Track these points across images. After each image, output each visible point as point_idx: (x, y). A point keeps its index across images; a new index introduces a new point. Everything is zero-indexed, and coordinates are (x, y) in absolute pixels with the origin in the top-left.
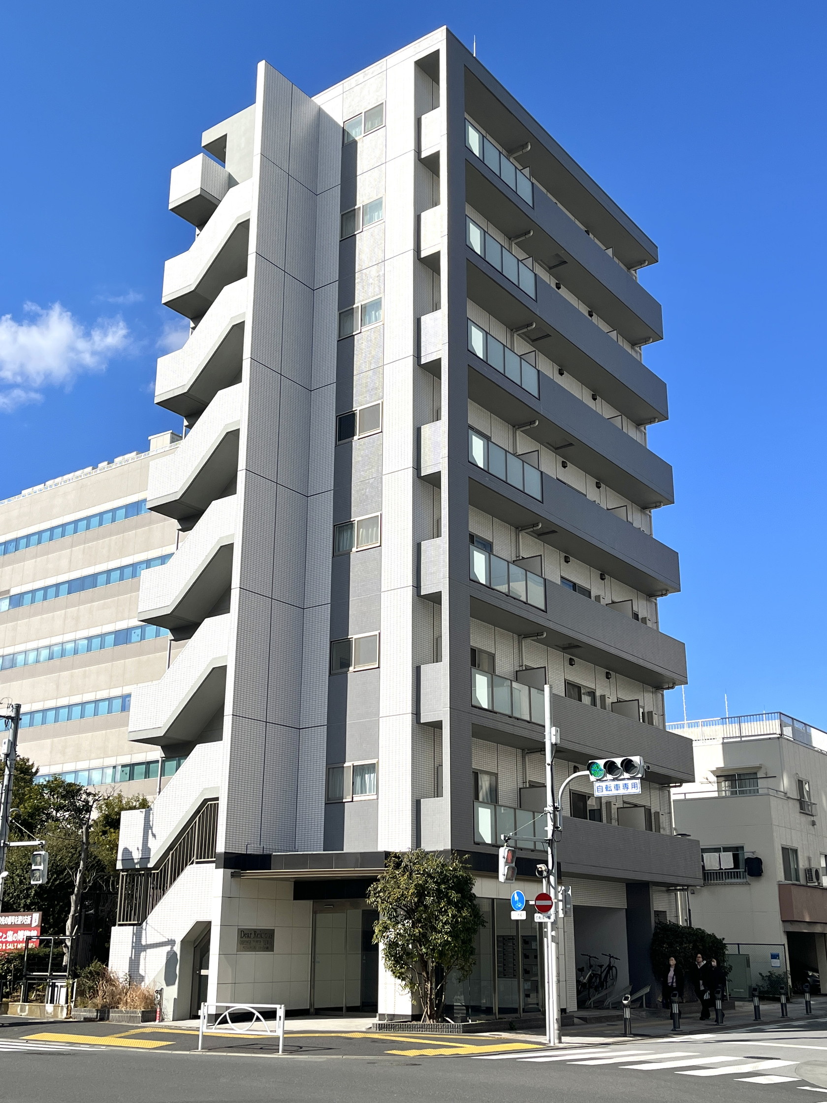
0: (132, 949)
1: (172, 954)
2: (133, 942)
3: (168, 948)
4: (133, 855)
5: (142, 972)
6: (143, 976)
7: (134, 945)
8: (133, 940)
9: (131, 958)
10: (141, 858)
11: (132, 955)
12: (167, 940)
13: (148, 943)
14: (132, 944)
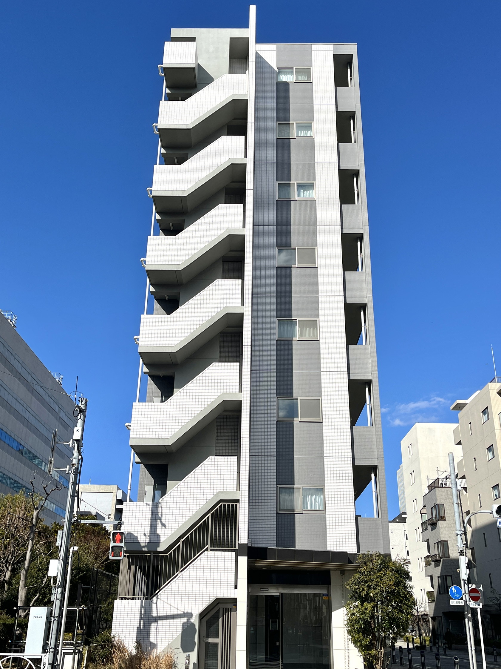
0: (140, 620)
1: (188, 625)
2: (141, 614)
3: (185, 620)
4: (139, 540)
5: (152, 639)
6: (154, 644)
7: (142, 616)
8: (141, 612)
9: (139, 629)
10: (148, 543)
11: (140, 625)
12: (182, 613)
13: (159, 615)
14: (141, 616)
